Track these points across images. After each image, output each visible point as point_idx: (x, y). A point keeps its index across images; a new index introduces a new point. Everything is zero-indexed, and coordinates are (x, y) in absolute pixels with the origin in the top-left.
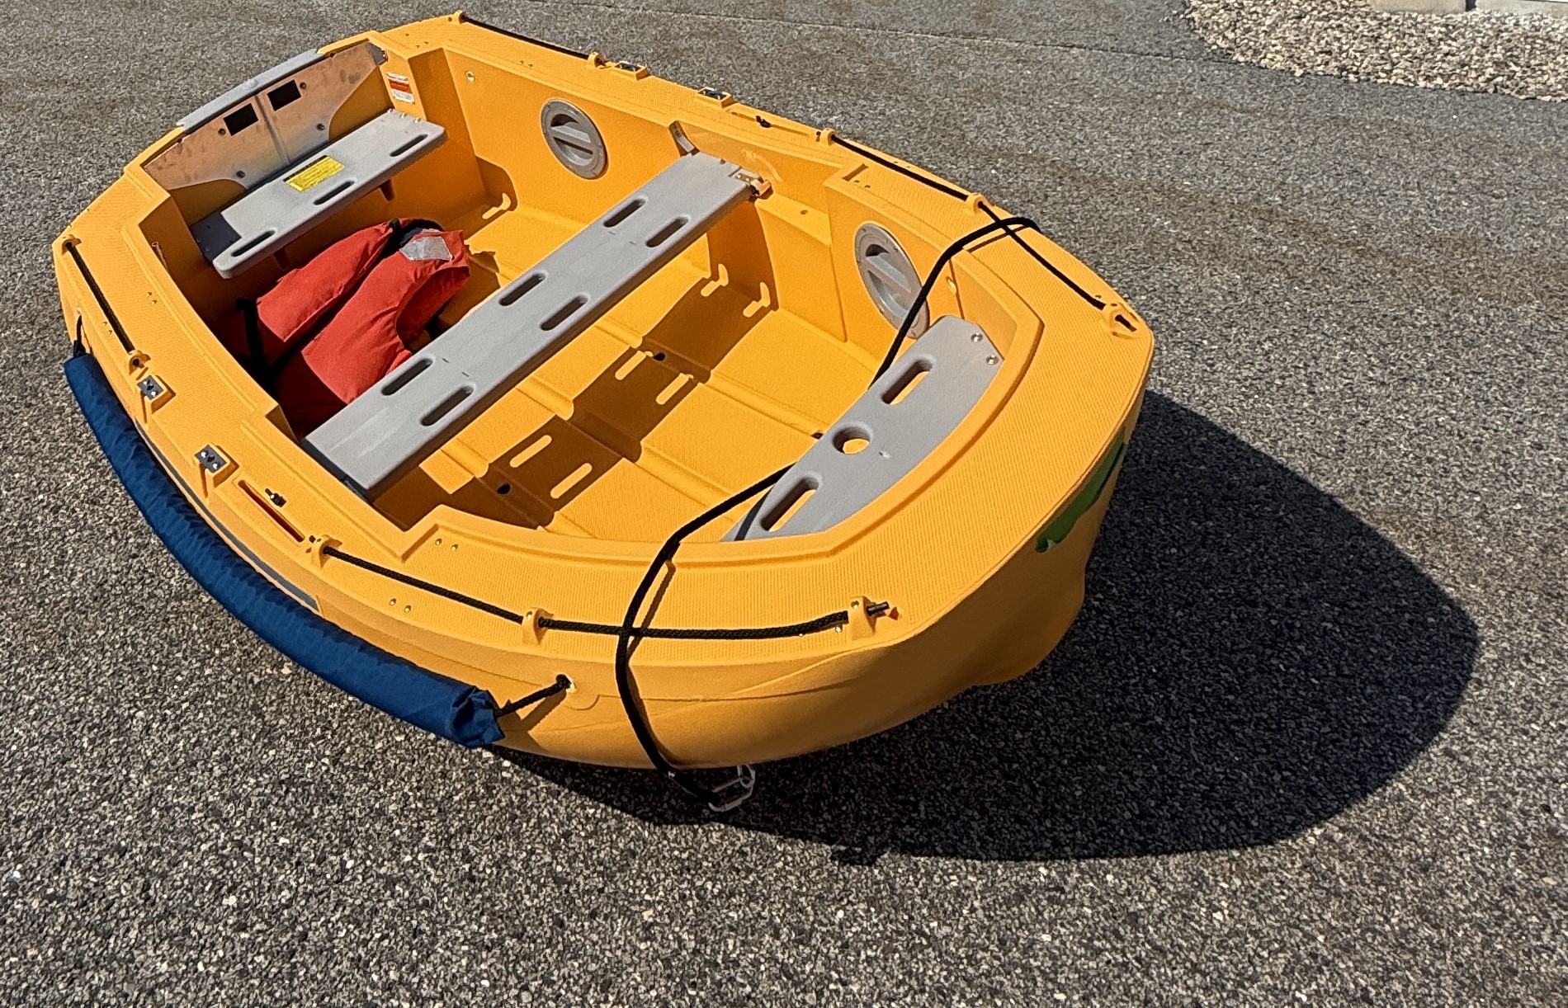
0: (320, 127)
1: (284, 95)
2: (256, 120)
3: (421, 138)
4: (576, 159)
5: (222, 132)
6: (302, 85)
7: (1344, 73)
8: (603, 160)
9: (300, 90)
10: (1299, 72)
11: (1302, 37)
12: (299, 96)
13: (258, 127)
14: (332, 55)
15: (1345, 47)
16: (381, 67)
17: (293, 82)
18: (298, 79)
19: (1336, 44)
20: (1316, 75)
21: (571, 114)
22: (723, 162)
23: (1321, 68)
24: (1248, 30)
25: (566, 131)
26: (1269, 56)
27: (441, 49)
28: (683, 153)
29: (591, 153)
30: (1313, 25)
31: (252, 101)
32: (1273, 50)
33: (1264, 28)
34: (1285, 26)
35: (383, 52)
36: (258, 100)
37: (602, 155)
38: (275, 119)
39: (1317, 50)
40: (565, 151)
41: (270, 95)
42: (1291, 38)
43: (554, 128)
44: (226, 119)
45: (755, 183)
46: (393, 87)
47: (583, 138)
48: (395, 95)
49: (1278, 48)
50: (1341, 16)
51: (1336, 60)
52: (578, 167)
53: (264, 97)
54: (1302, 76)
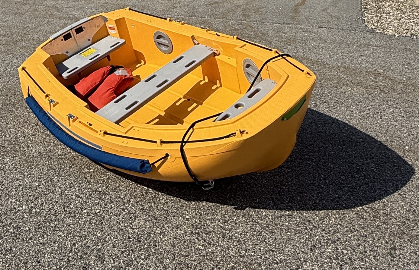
0: (89, 40)
1: (79, 30)
2: (71, 37)
3: (118, 43)
4: (164, 48)
5: (62, 40)
6: (84, 28)
7: (413, 36)
8: (171, 48)
9: (84, 29)
10: (397, 35)
11: (400, 25)
12: (83, 31)
13: (72, 39)
14: (92, 19)
15: (414, 28)
16: (106, 23)
17: (81, 27)
18: (83, 26)
19: (411, 27)
20: (403, 36)
21: (162, 35)
22: (206, 46)
23: (405, 34)
24: (382, 23)
25: (161, 40)
26: (388, 30)
27: (124, 18)
28: (195, 44)
29: (168, 46)
30: (405, 21)
31: (70, 31)
32: (390, 29)
33: (387, 22)
34: (395, 21)
35: (107, 19)
36: (72, 31)
37: (172, 47)
38: (77, 37)
39: (404, 29)
40: (160, 46)
41: (75, 30)
42: (396, 25)
43: (157, 40)
44: (63, 36)
45: (215, 52)
46: (110, 29)
47: (166, 42)
48: (110, 31)
49: (391, 28)
50: (415, 18)
51: (410, 32)
52: (164, 51)
53: (73, 30)
54: (398, 37)
